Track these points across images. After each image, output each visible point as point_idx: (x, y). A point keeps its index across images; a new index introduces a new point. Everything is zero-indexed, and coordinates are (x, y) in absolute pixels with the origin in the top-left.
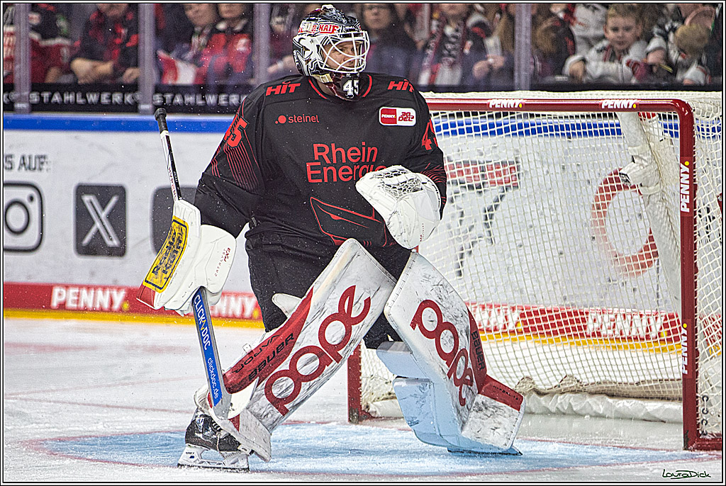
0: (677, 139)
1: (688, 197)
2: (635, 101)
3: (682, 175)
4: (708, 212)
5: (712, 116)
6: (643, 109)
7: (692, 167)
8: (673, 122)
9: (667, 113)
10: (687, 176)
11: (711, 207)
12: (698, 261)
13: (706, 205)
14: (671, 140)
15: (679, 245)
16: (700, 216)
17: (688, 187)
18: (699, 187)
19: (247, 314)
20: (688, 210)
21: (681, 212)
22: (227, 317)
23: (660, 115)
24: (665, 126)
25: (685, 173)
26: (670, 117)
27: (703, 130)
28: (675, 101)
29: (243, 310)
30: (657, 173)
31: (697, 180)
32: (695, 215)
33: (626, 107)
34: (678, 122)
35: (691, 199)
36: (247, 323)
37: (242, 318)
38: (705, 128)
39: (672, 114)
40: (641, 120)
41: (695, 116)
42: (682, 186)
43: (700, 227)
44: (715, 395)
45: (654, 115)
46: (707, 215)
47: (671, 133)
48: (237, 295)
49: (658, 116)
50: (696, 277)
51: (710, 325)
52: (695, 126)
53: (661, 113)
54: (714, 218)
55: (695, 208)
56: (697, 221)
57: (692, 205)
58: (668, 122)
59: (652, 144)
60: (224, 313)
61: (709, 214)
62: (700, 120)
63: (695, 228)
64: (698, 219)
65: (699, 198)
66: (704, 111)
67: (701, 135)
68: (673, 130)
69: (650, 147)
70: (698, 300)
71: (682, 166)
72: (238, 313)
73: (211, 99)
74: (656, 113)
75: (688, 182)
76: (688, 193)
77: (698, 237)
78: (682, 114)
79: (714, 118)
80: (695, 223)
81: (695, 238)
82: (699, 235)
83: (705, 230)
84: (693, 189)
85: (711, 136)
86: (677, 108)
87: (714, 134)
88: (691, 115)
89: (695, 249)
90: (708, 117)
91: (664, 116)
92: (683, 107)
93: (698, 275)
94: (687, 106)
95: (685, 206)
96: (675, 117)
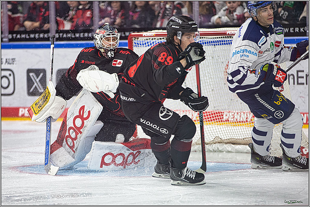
73: (77, 35)
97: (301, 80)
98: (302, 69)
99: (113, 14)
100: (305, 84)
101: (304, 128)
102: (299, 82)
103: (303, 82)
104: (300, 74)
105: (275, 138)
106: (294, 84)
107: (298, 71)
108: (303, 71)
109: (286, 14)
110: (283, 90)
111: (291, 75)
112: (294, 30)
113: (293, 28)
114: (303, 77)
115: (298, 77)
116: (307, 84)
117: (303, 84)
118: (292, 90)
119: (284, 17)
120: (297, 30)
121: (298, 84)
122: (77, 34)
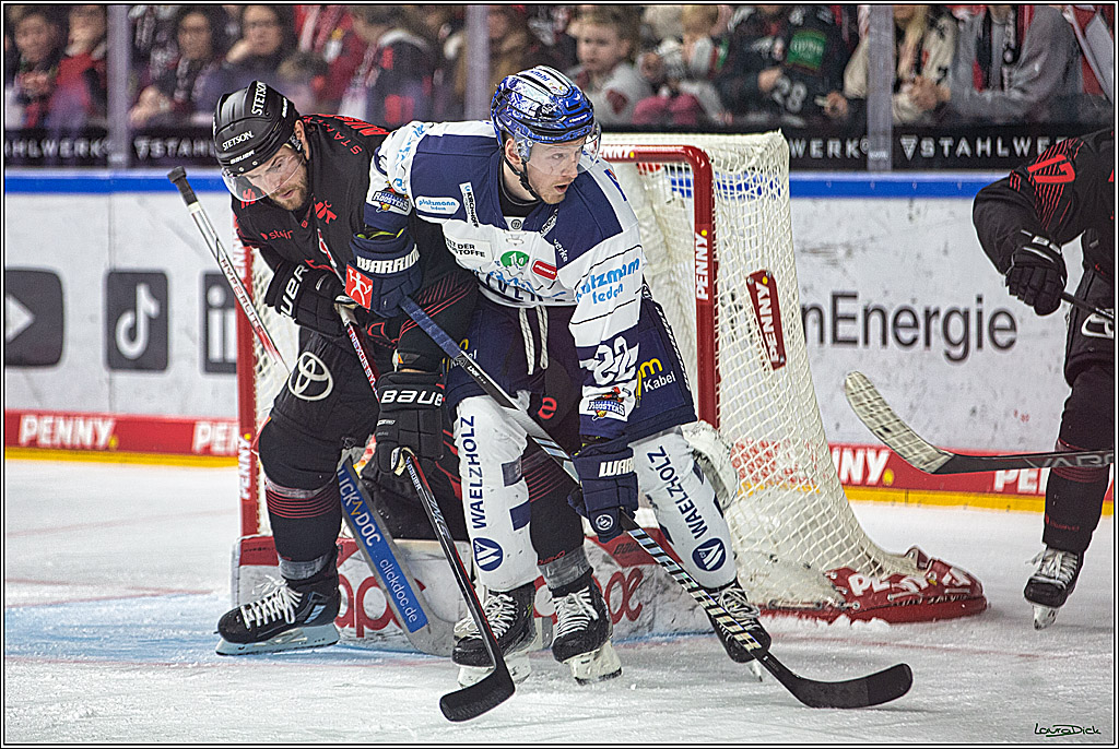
0: (689, 200)
1: (706, 278)
2: (633, 148)
3: (697, 249)
4: (733, 300)
5: (738, 169)
6: (643, 159)
7: (711, 238)
8: (684, 176)
9: (676, 165)
10: (705, 250)
11: (737, 292)
12: (721, 366)
13: (730, 290)
14: (682, 202)
15: (695, 344)
16: (723, 305)
17: (706, 265)
18: (721, 265)
19: (102, 442)
20: (706, 297)
21: (697, 299)
22: (73, 448)
23: (666, 167)
24: (674, 183)
25: (702, 246)
26: (680, 169)
27: (725, 187)
28: (687, 148)
29: (96, 437)
30: (664, 245)
31: (718, 255)
32: (716, 302)
33: (620, 156)
34: (691, 177)
35: (710, 282)
36: (100, 456)
37: (94, 448)
38: (728, 185)
39: (683, 166)
40: (641, 173)
41: (715, 168)
42: (698, 263)
43: (723, 319)
44: (746, 550)
45: (658, 167)
46: (732, 304)
47: (682, 191)
48: (86, 417)
49: (663, 169)
50: (718, 389)
51: (738, 455)
52: (714, 181)
53: (668, 165)
54: (741, 308)
55: (716, 293)
56: (719, 312)
57: (712, 289)
58: (677, 177)
59: (655, 207)
60: (68, 442)
61: (735, 302)
62: (720, 175)
63: (717, 322)
64: (720, 309)
65: (721, 280)
66: (726, 162)
67: (723, 195)
68: (685, 188)
69: (653, 210)
70: (721, 420)
71: (697, 236)
72: (88, 441)
73: (50, 148)
74: (661, 164)
75: (706, 258)
76: (706, 273)
77: (720, 333)
78: (696, 166)
79: (739, 172)
80: (716, 314)
81: (717, 335)
82: (722, 330)
83: (730, 325)
84: (713, 267)
85: (736, 196)
86: (690, 158)
87: (740, 193)
88: (708, 167)
89: (717, 350)
90: (731, 170)
91: (672, 168)
92: (697, 157)
93: (722, 385)
94: (704, 156)
95: (703, 291)
96: (687, 169)
97: (845, 329)
98: (849, 289)
99: (185, 71)
100: (861, 341)
101: (855, 501)
102: (841, 334)
103: (852, 334)
104: (844, 307)
105: (754, 534)
106: (822, 340)
107: (836, 297)
108: (854, 296)
109: (798, 93)
110: (783, 364)
111: (811, 309)
112: (824, 148)
113: (820, 142)
114: (853, 318)
115: (836, 318)
116: (866, 341)
117: (854, 342)
118: (816, 361)
119: (794, 103)
120: (834, 147)
121: (835, 340)
122: (48, 145)
